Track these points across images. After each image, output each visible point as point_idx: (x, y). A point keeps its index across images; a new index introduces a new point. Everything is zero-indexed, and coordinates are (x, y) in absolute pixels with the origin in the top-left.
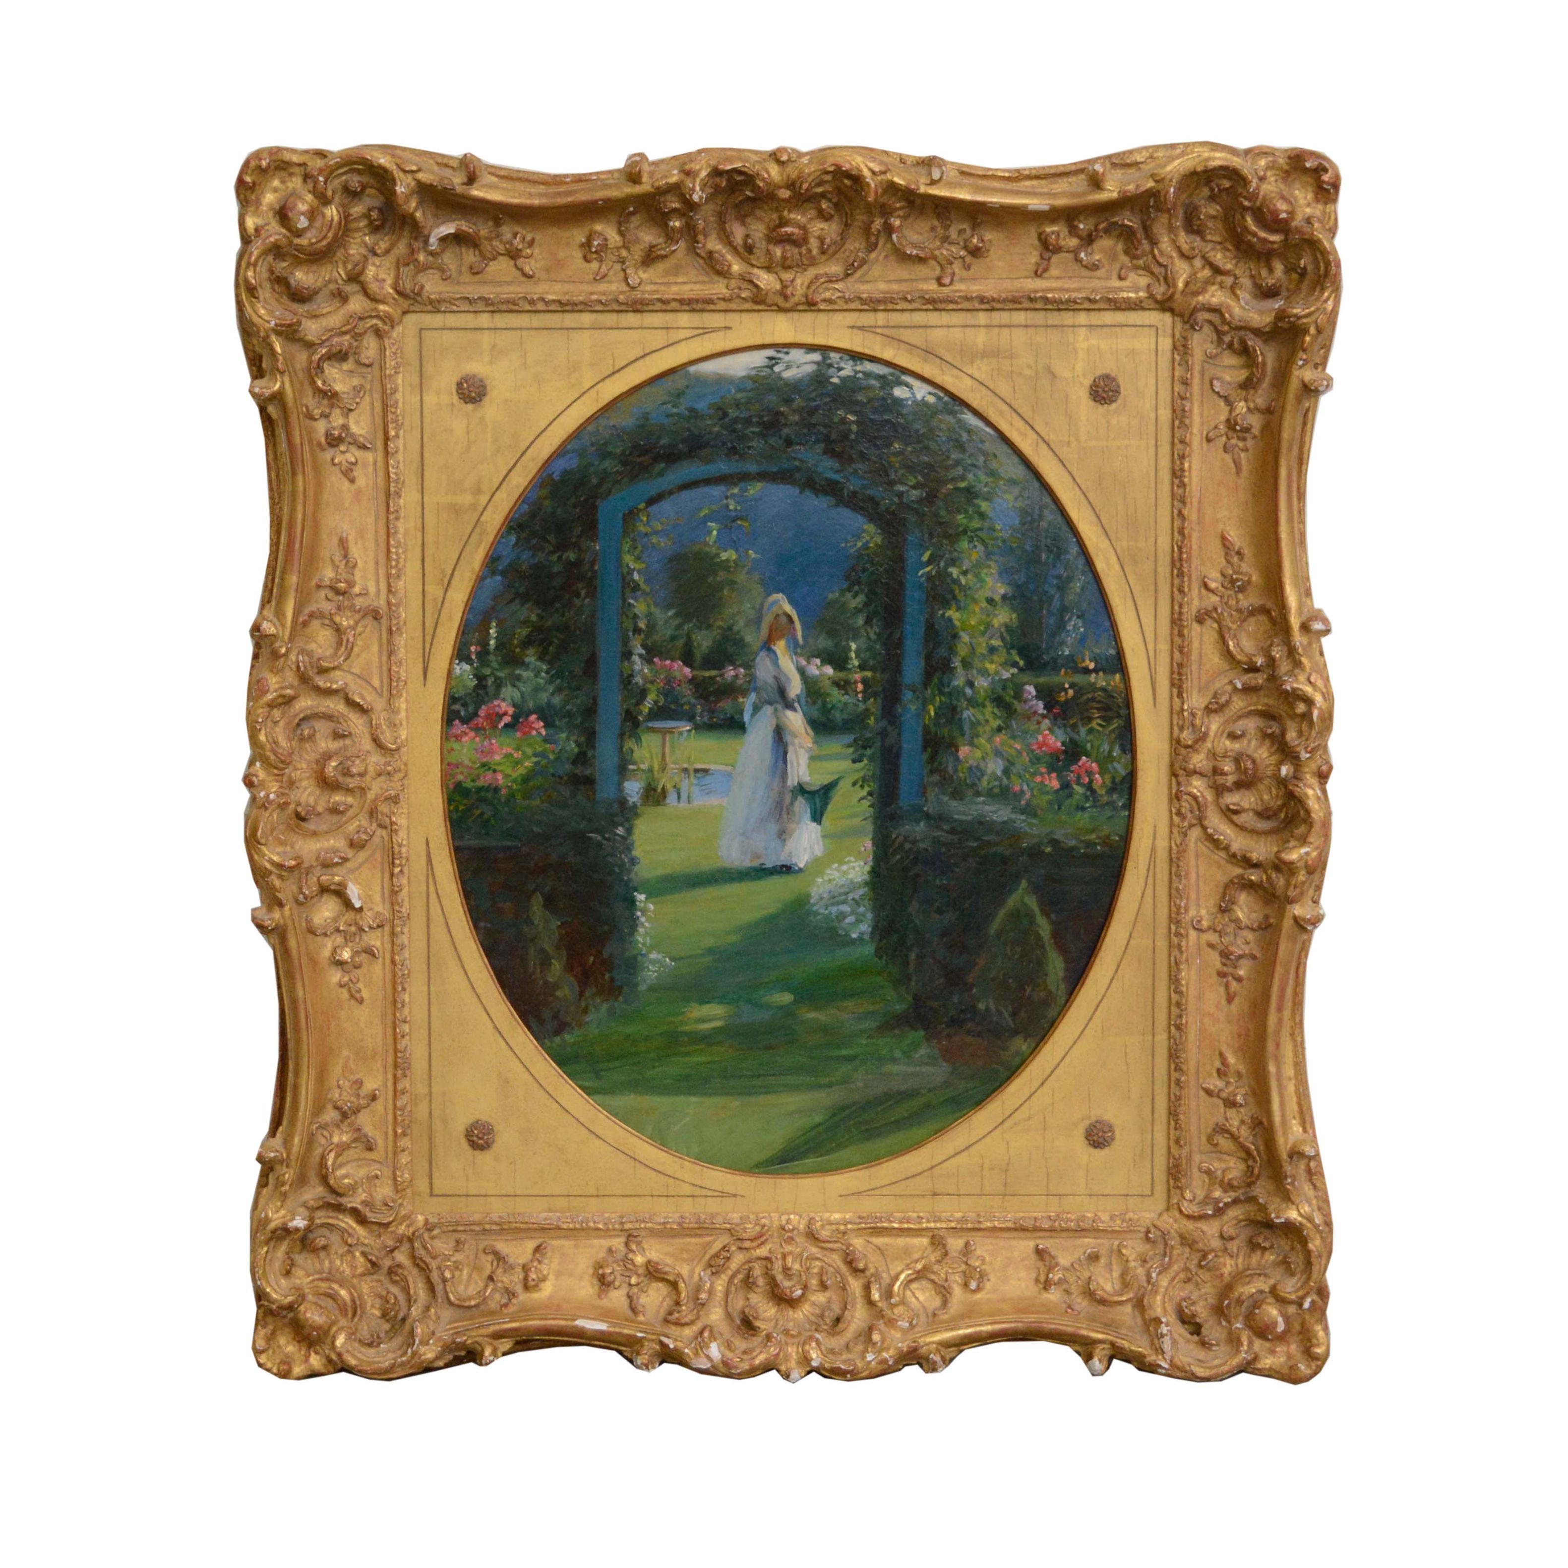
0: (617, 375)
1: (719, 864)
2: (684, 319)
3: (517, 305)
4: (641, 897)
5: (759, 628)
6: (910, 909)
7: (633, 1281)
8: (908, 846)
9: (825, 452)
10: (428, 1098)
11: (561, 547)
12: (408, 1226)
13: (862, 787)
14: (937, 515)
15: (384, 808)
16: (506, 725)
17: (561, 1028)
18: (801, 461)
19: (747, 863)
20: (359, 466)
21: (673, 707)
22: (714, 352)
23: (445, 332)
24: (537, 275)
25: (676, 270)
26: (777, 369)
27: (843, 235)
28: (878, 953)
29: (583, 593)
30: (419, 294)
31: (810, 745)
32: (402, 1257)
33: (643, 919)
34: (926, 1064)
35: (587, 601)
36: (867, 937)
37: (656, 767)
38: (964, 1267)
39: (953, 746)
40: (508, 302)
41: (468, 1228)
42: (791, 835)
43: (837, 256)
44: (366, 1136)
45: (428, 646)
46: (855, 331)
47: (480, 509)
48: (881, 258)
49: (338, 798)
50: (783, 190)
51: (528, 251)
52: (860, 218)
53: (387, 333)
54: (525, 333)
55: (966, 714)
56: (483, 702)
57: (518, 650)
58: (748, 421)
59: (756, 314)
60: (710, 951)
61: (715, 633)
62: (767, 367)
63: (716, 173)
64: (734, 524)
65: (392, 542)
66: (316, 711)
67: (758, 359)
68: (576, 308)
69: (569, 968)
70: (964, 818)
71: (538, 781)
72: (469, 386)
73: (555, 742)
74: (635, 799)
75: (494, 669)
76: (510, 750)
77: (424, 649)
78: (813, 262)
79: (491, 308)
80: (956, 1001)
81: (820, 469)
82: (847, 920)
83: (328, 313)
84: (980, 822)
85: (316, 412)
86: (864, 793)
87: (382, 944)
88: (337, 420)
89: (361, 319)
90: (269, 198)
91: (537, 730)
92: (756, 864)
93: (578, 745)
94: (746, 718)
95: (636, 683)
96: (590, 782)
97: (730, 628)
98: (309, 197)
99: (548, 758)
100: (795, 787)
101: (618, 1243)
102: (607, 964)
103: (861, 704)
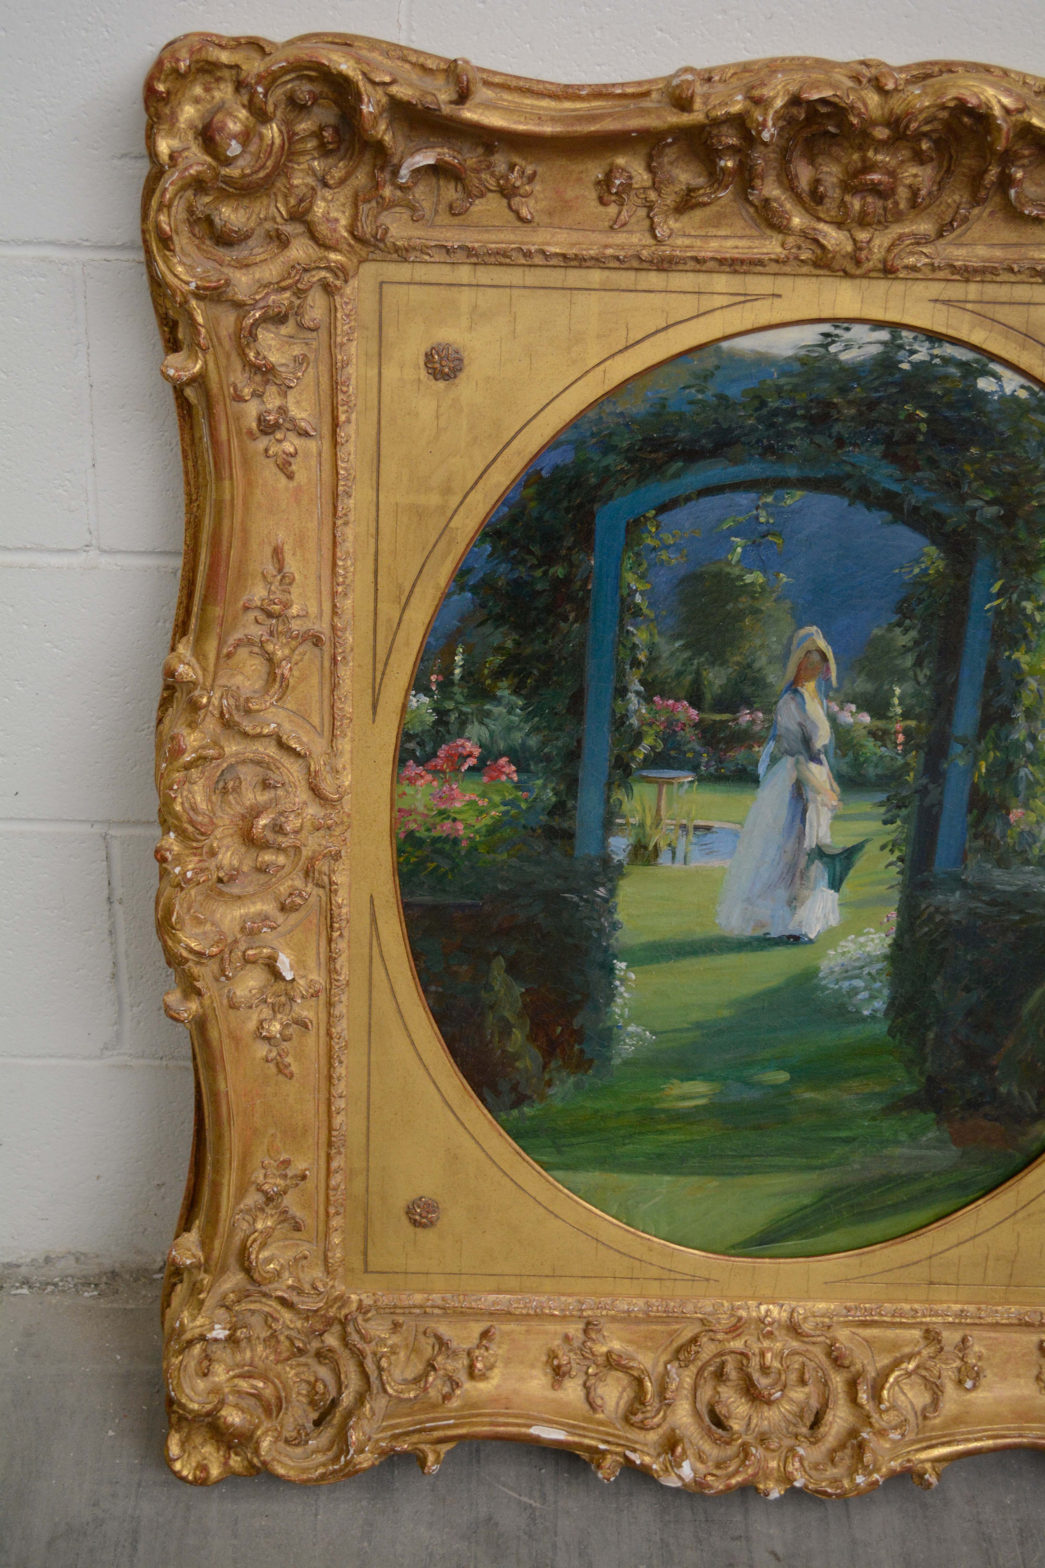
0: (630, 351)
1: (715, 932)
2: (722, 282)
3: (509, 257)
4: (621, 965)
5: (785, 666)
6: (935, 987)
7: (590, 1371)
8: (938, 918)
9: (885, 456)
10: (365, 1173)
11: (548, 560)
12: (340, 1308)
13: (892, 851)
14: (1015, 538)
15: (322, 866)
16: (471, 769)
17: (520, 1100)
18: (853, 465)
19: (749, 932)
20: (299, 458)
21: (673, 753)
22: (756, 325)
23: (412, 287)
24: (536, 219)
25: (718, 220)
26: (833, 349)
27: (941, 185)
28: (891, 1032)
29: (572, 616)
30: (382, 240)
31: (835, 803)
32: (332, 1340)
33: (622, 989)
34: (935, 1148)
35: (576, 625)
36: (880, 1015)
37: (649, 822)
38: (958, 1363)
39: (1004, 808)
40: (498, 253)
41: (407, 1311)
42: (803, 903)
43: (929, 211)
44: (293, 1218)
45: (379, 675)
46: (939, 306)
47: (449, 514)
48: (985, 215)
49: (268, 857)
50: (878, 128)
51: (527, 187)
52: (968, 162)
53: (339, 289)
54: (516, 292)
55: (1023, 772)
56: (443, 741)
57: (488, 682)
58: (791, 414)
59: (814, 279)
60: (698, 1025)
61: (730, 670)
62: (821, 345)
63: (795, 101)
64: (763, 540)
65: (339, 554)
66: (242, 757)
67: (810, 335)
68: (584, 264)
69: (532, 1037)
70: (1008, 888)
71: (507, 832)
72: (441, 358)
73: (529, 790)
74: (621, 858)
75: (457, 703)
76: (473, 797)
77: (374, 679)
78: (899, 217)
79: (474, 260)
80: (975, 1083)
81: (876, 478)
82: (860, 997)
83: (261, 261)
84: (1025, 894)
85: (247, 392)
86: (893, 858)
87: (317, 1013)
88: (273, 401)
89: (306, 270)
90: (188, 112)
91: (508, 775)
92: (759, 933)
93: (556, 794)
94: (761, 770)
95: (631, 725)
96: (569, 836)
97: (749, 666)
98: (243, 114)
99: (519, 807)
100: (812, 850)
101: (575, 1329)
102: (579, 1035)
103: (899, 758)
